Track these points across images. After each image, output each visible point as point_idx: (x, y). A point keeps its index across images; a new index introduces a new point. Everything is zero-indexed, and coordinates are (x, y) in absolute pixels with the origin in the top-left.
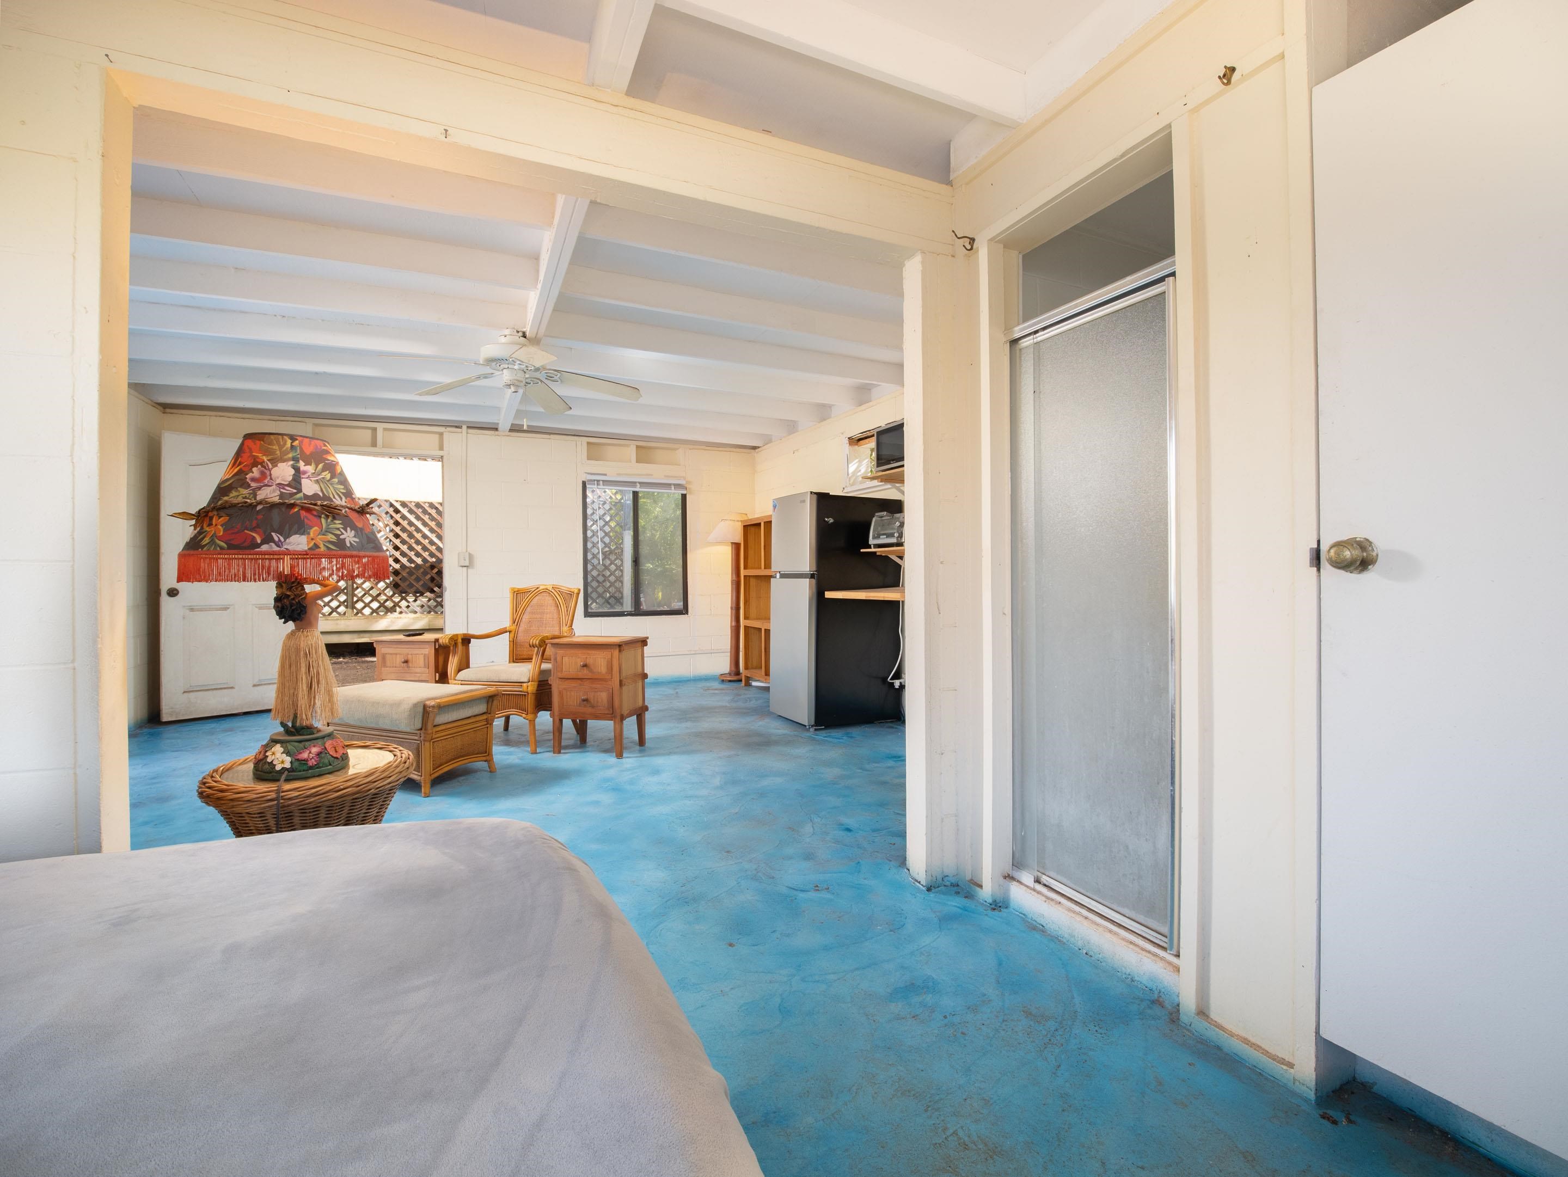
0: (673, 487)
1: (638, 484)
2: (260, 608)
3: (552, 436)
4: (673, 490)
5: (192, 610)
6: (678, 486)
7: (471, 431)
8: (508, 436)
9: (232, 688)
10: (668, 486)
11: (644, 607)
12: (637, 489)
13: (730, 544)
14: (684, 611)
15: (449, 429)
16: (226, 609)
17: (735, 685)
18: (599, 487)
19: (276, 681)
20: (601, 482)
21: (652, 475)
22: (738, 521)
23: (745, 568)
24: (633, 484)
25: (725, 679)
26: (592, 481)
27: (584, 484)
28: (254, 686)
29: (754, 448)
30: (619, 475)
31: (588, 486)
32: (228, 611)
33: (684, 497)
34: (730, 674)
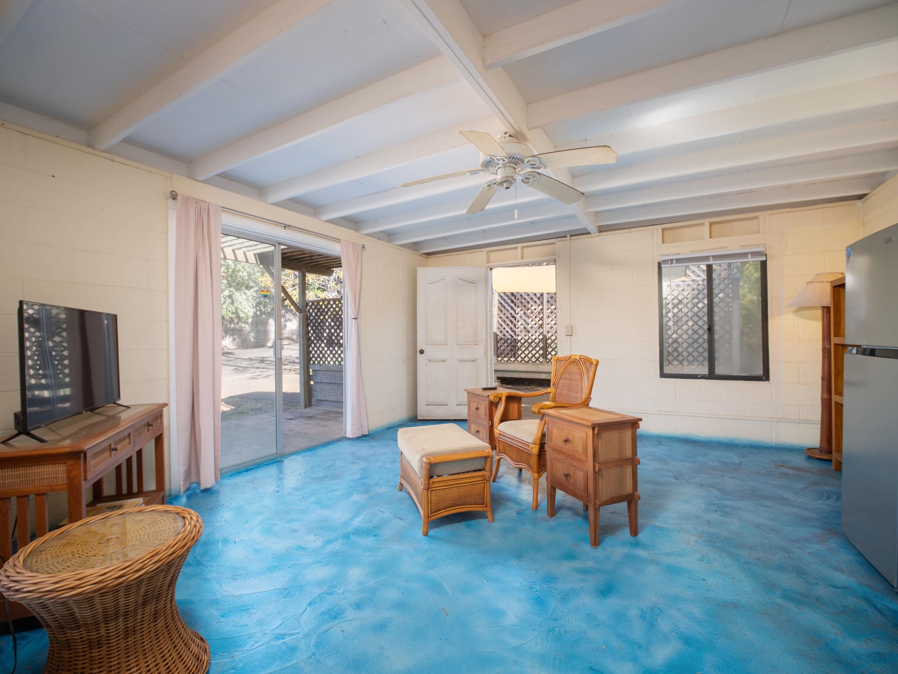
0: (750, 256)
1: (711, 258)
2: (460, 361)
3: (632, 229)
4: (750, 259)
5: (430, 361)
6: (754, 254)
7: (572, 238)
8: (598, 236)
9: (447, 405)
10: (745, 255)
11: (719, 371)
12: (710, 263)
13: (821, 309)
14: (765, 376)
15: (559, 239)
16: (444, 361)
17: (823, 465)
18: (672, 265)
19: (467, 404)
20: (674, 261)
21: (727, 247)
22: (828, 282)
23: (835, 336)
24: (706, 258)
25: (812, 455)
26: (665, 262)
27: (659, 264)
28: (457, 405)
29: (861, 197)
30: (692, 252)
31: (662, 266)
32: (446, 362)
33: (764, 265)
34: (820, 450)
